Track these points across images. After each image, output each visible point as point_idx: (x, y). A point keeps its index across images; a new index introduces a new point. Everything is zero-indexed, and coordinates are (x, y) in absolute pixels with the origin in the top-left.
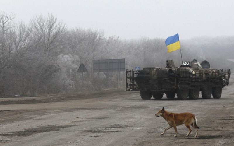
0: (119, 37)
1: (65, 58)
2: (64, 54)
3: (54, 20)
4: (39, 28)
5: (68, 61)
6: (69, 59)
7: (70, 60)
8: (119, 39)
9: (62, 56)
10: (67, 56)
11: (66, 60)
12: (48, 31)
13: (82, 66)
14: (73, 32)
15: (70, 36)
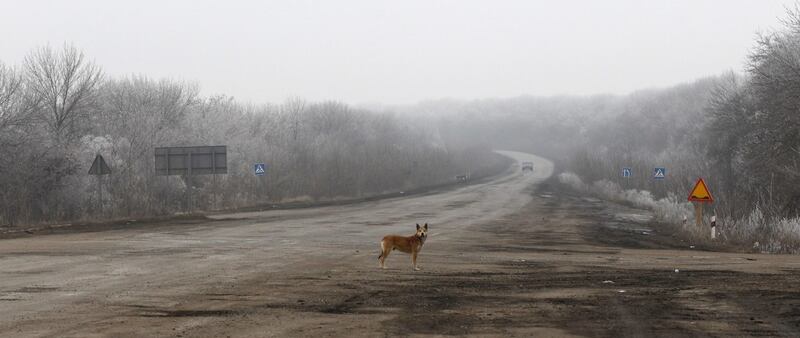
0: (232, 98)
1: (95, 143)
2: (97, 134)
3: (77, 59)
4: (43, 76)
5: (103, 149)
6: (106, 145)
7: (108, 149)
8: (233, 101)
9: (91, 139)
10: (102, 138)
11: (98, 147)
12: (62, 81)
13: (99, 161)
14: (125, 85)
15: (118, 95)
